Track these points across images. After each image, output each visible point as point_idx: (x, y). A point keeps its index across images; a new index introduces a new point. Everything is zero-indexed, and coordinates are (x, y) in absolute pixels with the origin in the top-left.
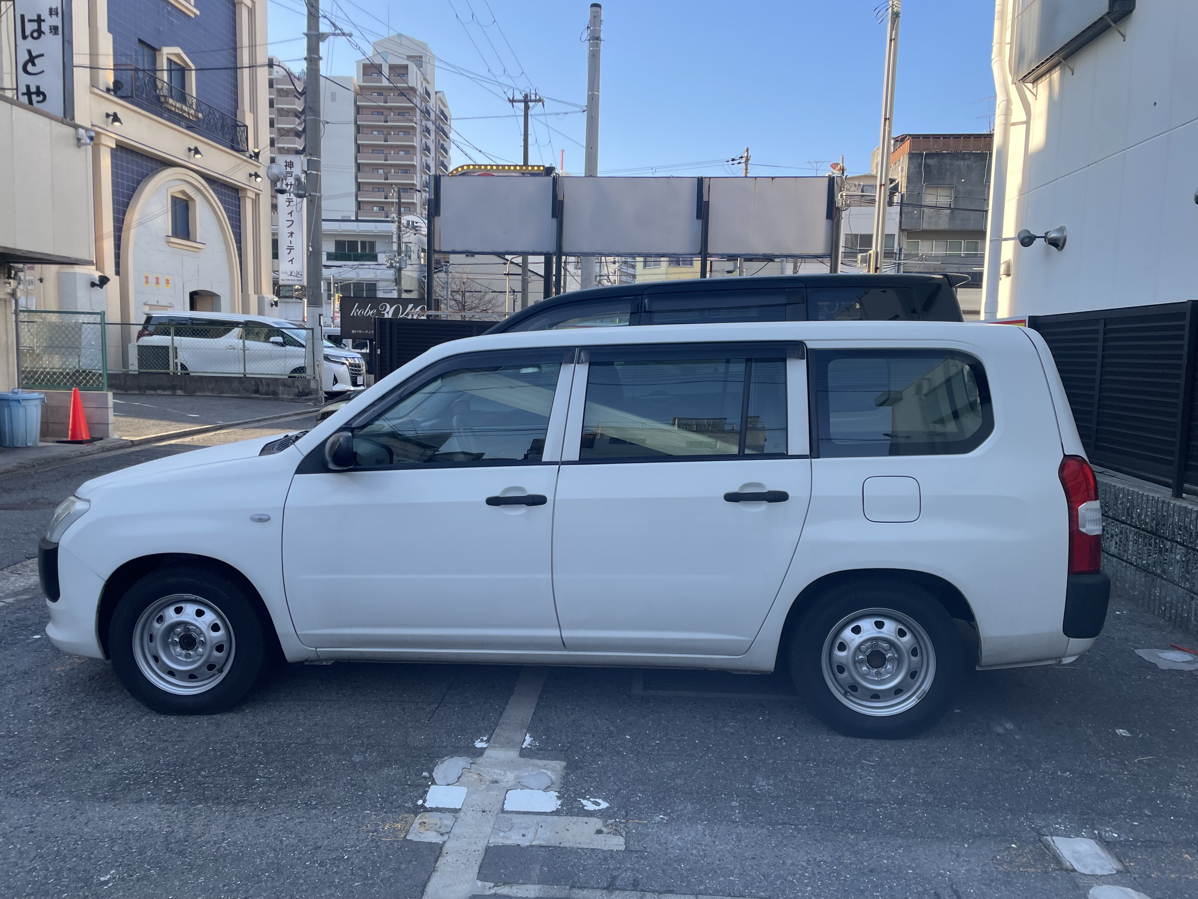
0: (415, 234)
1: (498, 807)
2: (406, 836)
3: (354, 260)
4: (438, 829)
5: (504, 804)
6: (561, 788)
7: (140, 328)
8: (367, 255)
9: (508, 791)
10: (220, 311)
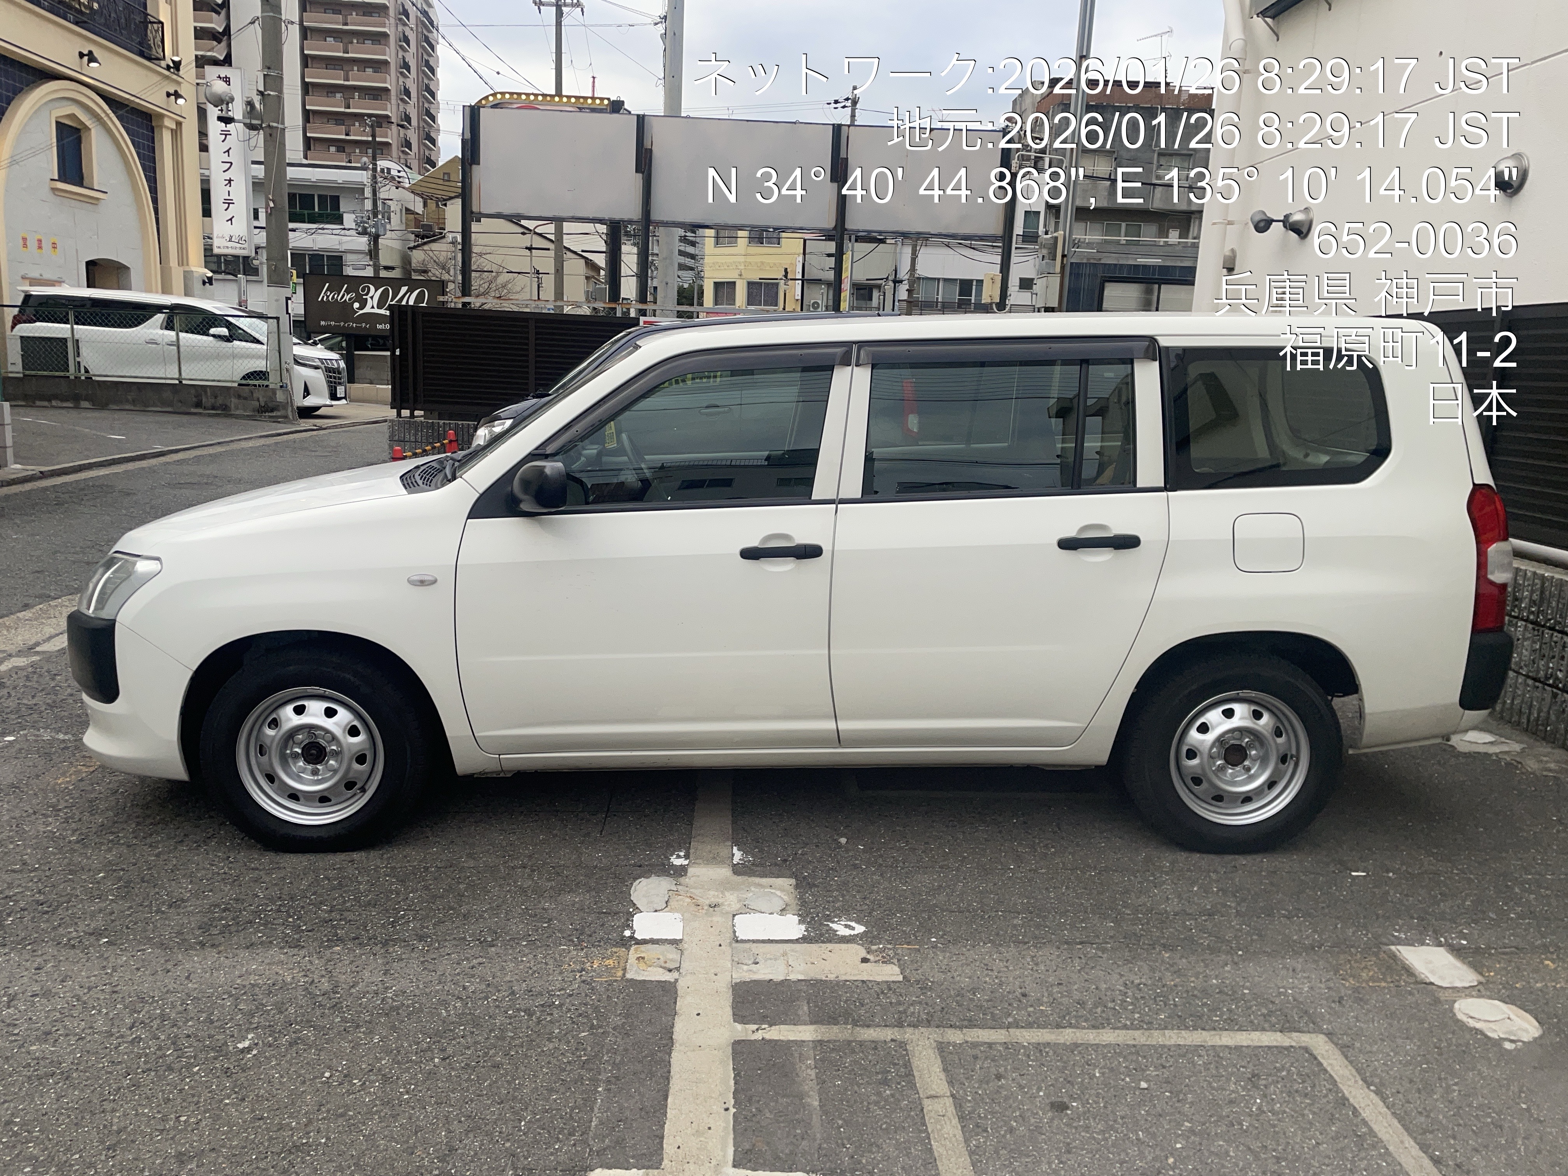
0: (397, 188)
1: (730, 935)
2: (624, 975)
3: (309, 222)
4: (663, 965)
5: (735, 932)
6: (800, 910)
7: (16, 311)
8: (328, 215)
9: (734, 916)
10: (129, 288)
